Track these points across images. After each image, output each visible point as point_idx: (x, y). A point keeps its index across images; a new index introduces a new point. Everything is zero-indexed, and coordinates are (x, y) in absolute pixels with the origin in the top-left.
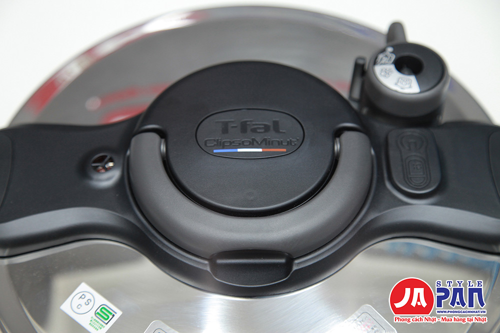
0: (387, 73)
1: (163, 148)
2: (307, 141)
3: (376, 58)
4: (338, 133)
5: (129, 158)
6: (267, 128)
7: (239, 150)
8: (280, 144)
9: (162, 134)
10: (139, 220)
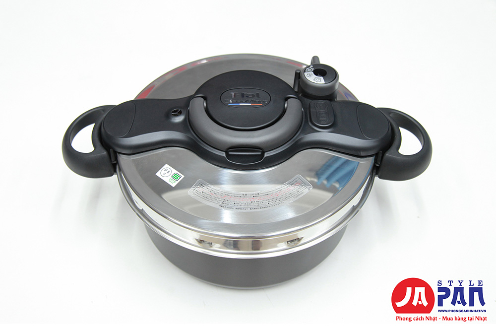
0: (310, 76)
1: (205, 104)
2: (272, 101)
3: (305, 69)
4: (287, 99)
5: (189, 110)
6: (253, 96)
7: (240, 104)
8: (259, 102)
9: (205, 98)
10: (193, 135)
